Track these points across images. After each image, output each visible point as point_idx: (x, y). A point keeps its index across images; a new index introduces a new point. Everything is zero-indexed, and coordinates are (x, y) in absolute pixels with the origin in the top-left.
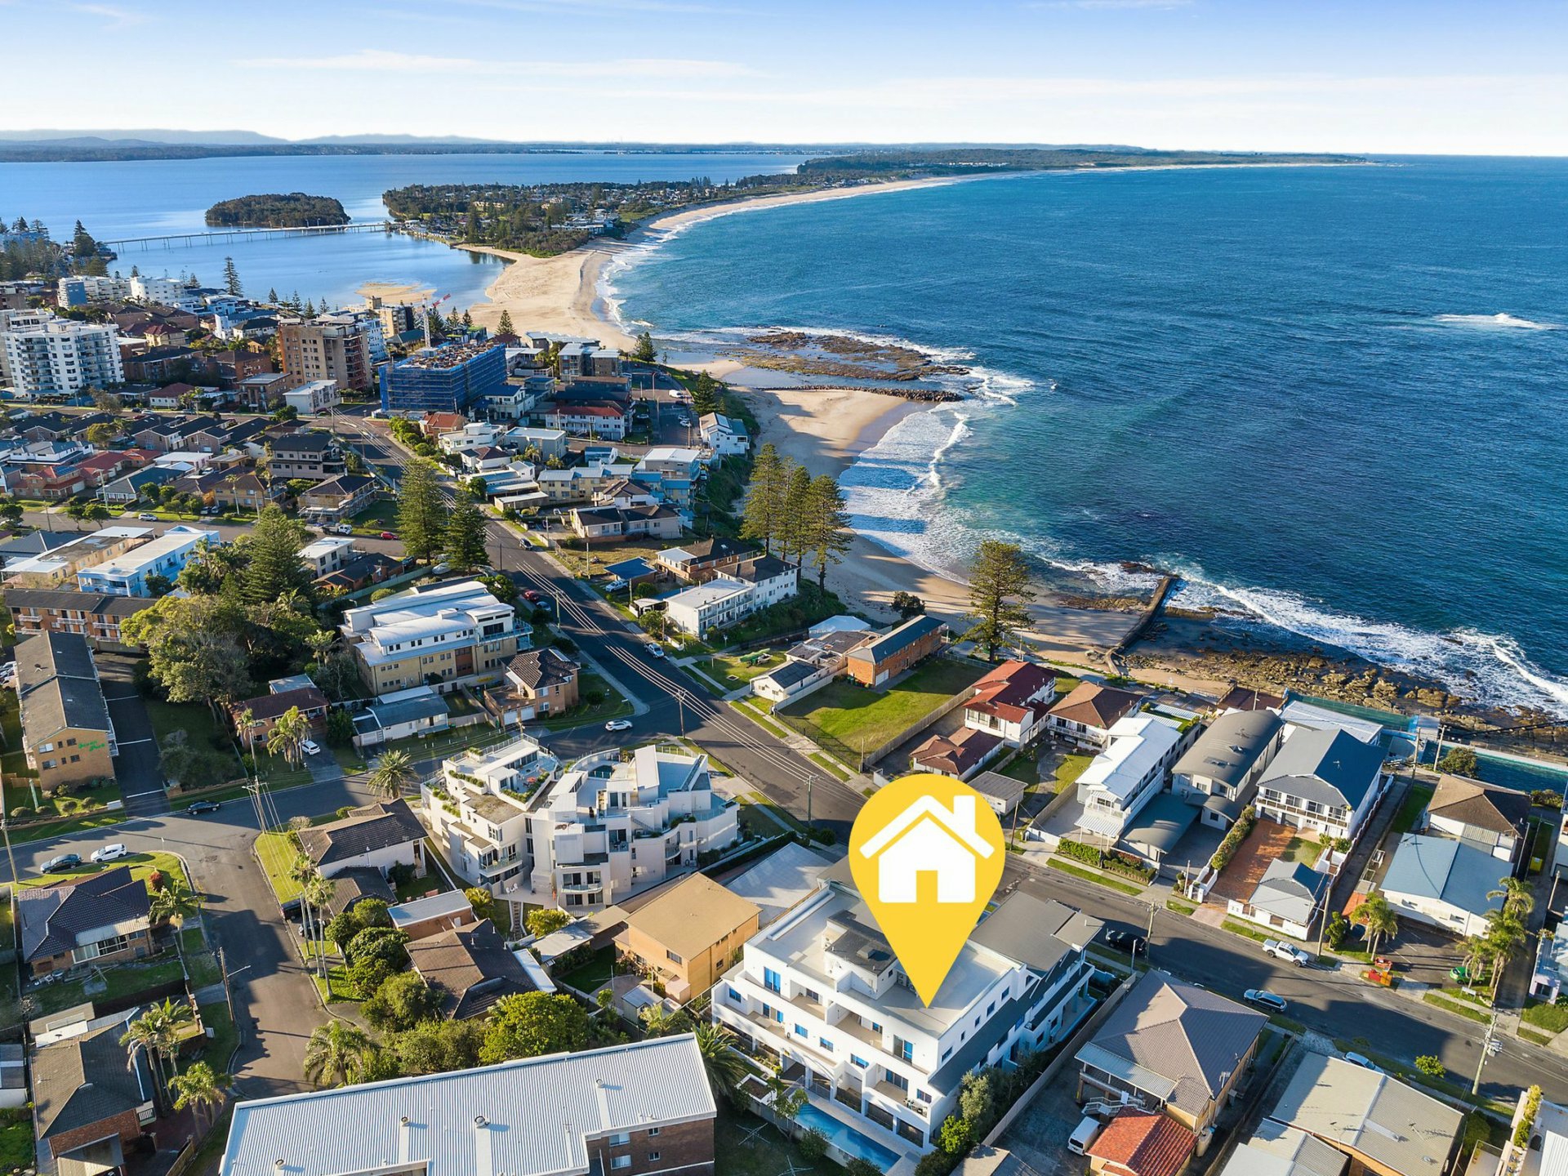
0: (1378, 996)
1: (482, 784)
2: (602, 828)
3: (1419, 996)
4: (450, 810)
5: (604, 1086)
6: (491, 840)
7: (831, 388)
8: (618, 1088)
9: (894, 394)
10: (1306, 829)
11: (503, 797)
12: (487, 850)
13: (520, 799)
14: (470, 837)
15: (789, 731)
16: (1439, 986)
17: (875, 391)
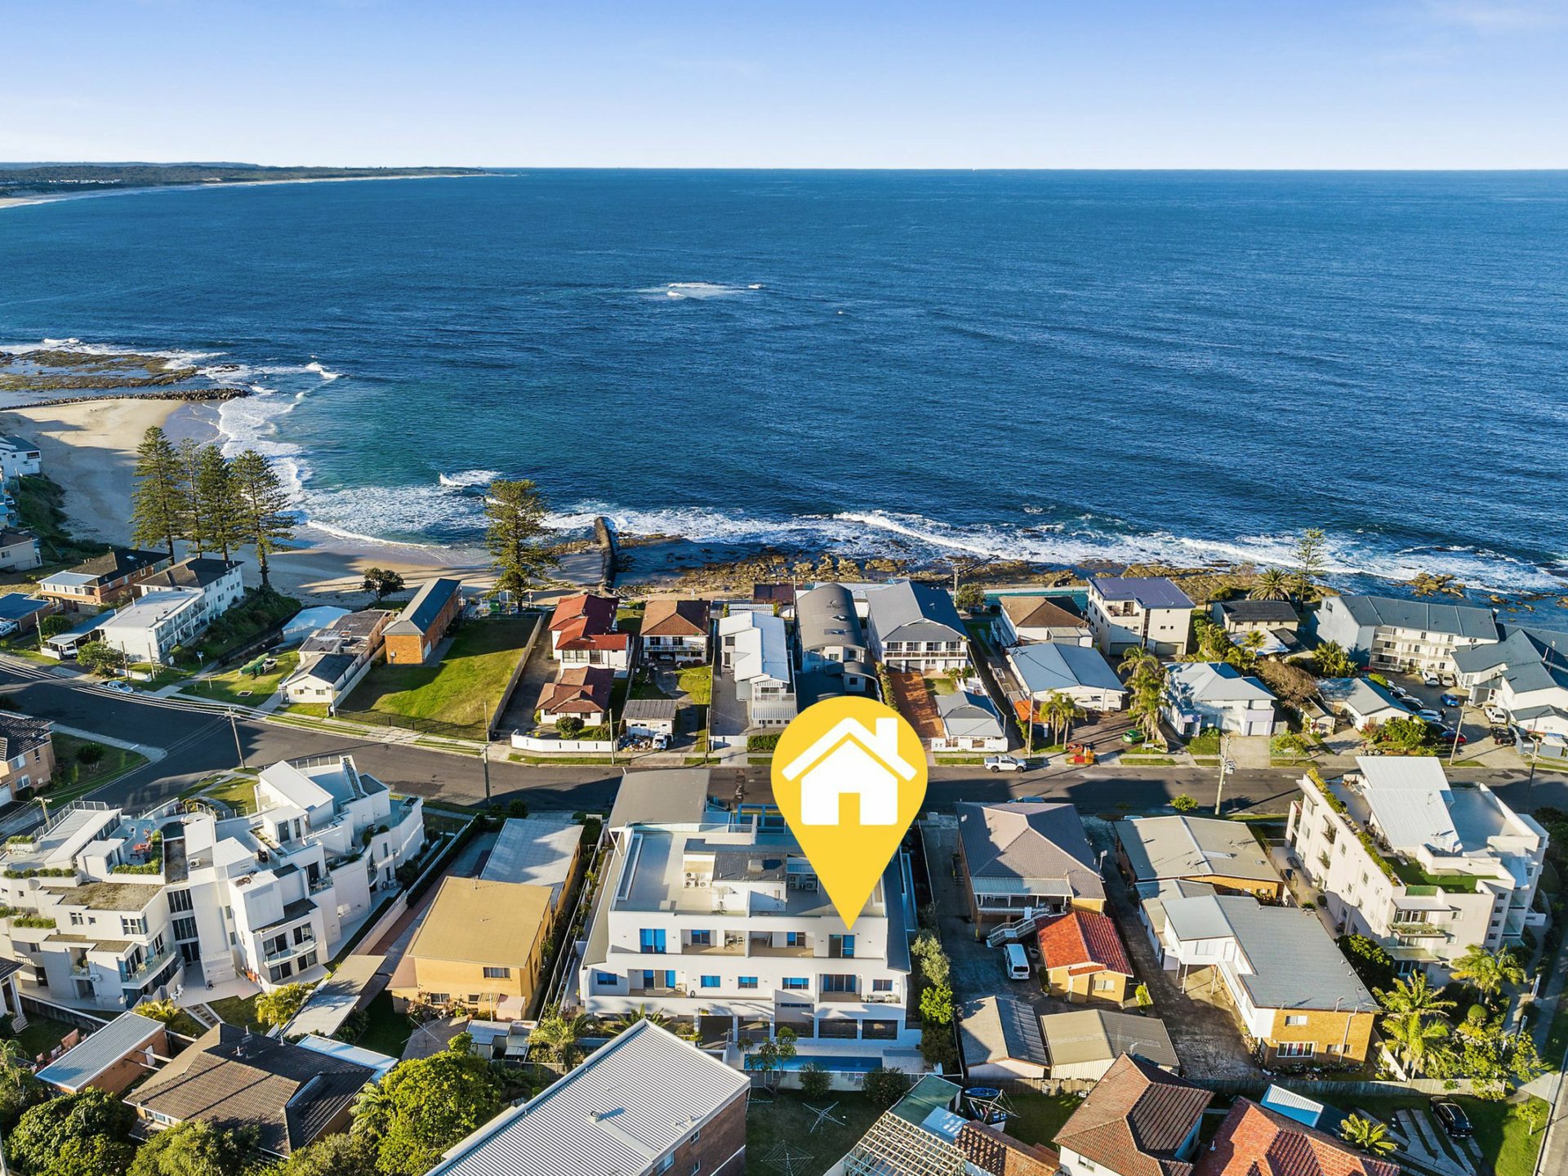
0: (1093, 772)
1: (71, 873)
2: (291, 868)
3: (1116, 762)
4: (31, 924)
5: (601, 1117)
6: (129, 937)
7: (85, 399)
8: (620, 1111)
9: (169, 397)
10: (928, 671)
11: (117, 878)
12: (130, 950)
13: (150, 871)
14: (91, 946)
15: (367, 728)
16: (1122, 751)
17: (143, 397)
